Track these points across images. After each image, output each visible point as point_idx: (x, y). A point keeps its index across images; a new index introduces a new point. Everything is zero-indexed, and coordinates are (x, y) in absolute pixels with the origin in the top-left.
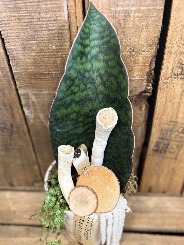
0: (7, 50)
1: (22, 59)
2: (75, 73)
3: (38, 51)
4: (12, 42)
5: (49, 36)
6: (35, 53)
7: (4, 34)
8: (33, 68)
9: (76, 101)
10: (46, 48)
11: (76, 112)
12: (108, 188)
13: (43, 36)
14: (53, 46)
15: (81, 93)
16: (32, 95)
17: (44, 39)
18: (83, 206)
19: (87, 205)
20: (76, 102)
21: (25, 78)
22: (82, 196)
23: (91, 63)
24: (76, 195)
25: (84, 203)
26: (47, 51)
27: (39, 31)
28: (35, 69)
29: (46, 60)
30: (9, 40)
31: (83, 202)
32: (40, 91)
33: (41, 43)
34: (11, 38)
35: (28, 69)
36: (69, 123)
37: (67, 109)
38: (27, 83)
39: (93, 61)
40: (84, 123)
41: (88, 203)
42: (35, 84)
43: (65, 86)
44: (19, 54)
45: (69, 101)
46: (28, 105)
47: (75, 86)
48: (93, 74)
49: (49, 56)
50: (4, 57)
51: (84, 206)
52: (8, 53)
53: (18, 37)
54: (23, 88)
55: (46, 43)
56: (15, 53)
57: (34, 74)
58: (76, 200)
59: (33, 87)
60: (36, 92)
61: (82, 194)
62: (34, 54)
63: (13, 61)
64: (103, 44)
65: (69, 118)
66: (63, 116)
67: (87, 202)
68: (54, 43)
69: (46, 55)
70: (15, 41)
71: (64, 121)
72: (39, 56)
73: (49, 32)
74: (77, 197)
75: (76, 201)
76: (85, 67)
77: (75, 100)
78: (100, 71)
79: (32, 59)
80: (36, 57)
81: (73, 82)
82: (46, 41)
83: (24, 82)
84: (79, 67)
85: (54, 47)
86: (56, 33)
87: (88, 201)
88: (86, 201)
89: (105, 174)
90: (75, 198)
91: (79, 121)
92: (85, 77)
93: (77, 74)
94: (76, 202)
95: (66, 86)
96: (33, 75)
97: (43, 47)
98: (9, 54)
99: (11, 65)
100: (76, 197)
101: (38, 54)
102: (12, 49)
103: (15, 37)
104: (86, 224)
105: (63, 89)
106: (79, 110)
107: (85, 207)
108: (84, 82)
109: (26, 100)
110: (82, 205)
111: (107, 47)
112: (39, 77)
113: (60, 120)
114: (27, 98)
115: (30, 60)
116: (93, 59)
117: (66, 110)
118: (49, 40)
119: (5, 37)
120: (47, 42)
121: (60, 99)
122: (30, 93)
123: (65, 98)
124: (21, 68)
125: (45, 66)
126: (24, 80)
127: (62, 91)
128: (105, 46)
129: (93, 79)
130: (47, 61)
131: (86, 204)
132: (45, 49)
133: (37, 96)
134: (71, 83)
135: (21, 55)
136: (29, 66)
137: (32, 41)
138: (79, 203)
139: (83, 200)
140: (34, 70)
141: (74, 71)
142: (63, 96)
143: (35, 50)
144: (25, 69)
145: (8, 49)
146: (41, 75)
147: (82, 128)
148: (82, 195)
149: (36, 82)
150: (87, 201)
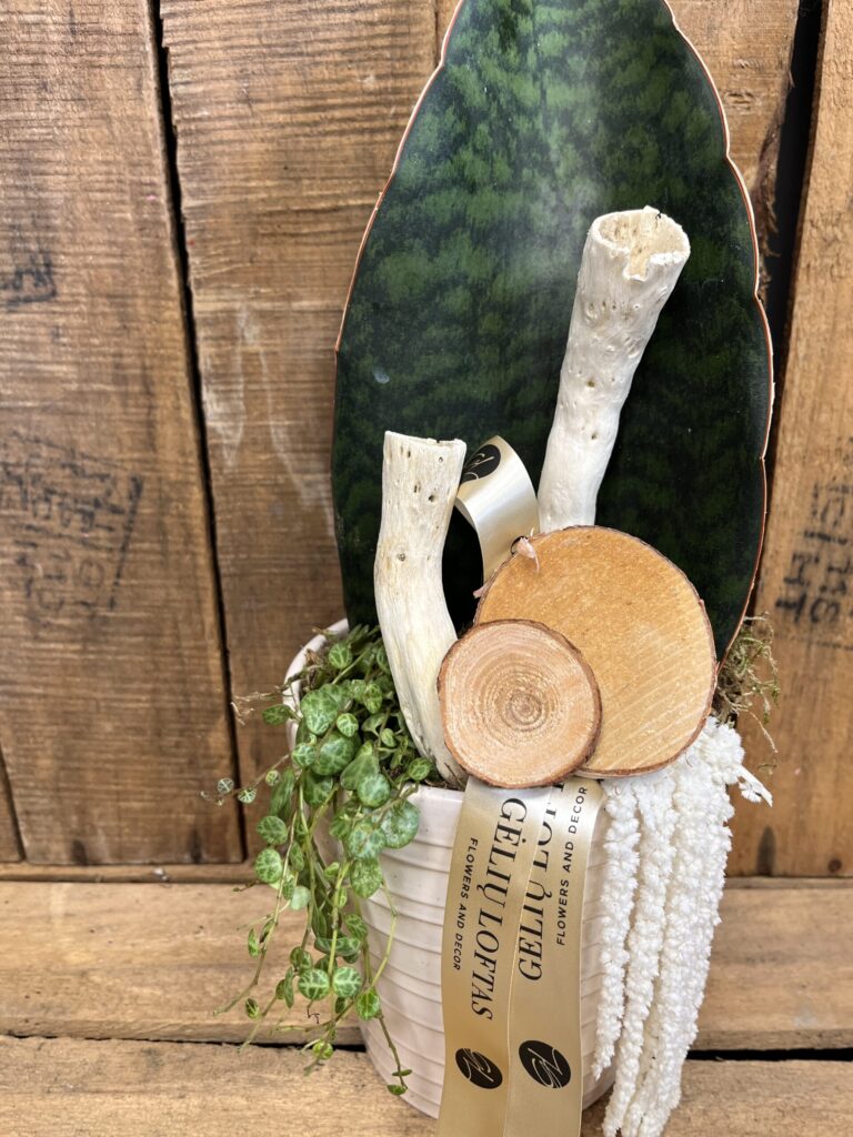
0: (175, 103)
1: (230, 142)
2: (477, 88)
3: (302, 103)
4: (201, 63)
5: (355, 34)
6: (289, 111)
7: (175, 30)
8: (269, 183)
9: (477, 226)
10: (335, 87)
11: (470, 281)
12: (650, 634)
13: (328, 35)
14: (365, 77)
15: (494, 197)
16: (247, 321)
17: (332, 46)
18: (520, 727)
19: (542, 718)
20: (472, 231)
21: (231, 233)
22: (511, 668)
23: (538, 83)
24: (478, 665)
25: (525, 709)
26: (339, 101)
27: (317, 11)
28: (279, 187)
29: (329, 141)
30: (189, 57)
31: (518, 704)
32: (289, 298)
33: (317, 64)
34: (199, 45)
35: (249, 191)
36: (434, 333)
37: (433, 251)
38: (234, 258)
39: (546, 80)
40: (503, 349)
41: (547, 709)
42: (271, 262)
43: (435, 127)
44: (220, 118)
45: (448, 217)
46: (223, 375)
47: (476, 151)
48: (548, 128)
49: (345, 126)
50: (155, 138)
51: (526, 727)
52: (175, 117)
53: (227, 43)
54: (216, 284)
55: (337, 64)
56: (206, 113)
57: (271, 214)
58: (483, 693)
59: (257, 281)
60: (267, 305)
61: (512, 656)
62: (281, 118)
63: (189, 155)
64: (585, 20)
65: (437, 305)
66: (411, 289)
67: (539, 703)
68: (372, 63)
69: (332, 121)
70: (214, 62)
71: (415, 324)
72: (303, 124)
73: (360, 16)
74: (484, 673)
75: (481, 700)
76: (514, 87)
77: (471, 221)
78: (576, 120)
79: (271, 140)
80: (288, 130)
81: (468, 125)
82: (338, 57)
83: (226, 254)
84: (495, 73)
85: (370, 83)
86: (382, 22)
87: (548, 697)
88: (537, 694)
89: (623, 566)
90: (477, 684)
91: (480, 332)
92: (515, 133)
93: (484, 97)
94: (481, 706)
95: (439, 131)
96: (266, 219)
97: (323, 81)
98: (178, 121)
99: (180, 170)
100: (481, 677)
101: (301, 117)
102: (193, 95)
103: (217, 44)
104: (536, 853)
105: (426, 146)
106: (484, 276)
107: (529, 730)
108: (508, 150)
109: (219, 346)
110: (517, 721)
111: (601, 27)
112: (291, 229)
113: (399, 315)
114: (224, 338)
115: (263, 147)
116: (548, 72)
117: (431, 260)
118: (352, 51)
119: (175, 44)
120: (345, 58)
121: (409, 189)
122: (240, 311)
123: (430, 192)
124: (219, 184)
125: (324, 175)
126: (225, 243)
127: (423, 151)
128: (594, 27)
129: (544, 149)
130: (334, 149)
131: (536, 713)
132: (334, 94)
133: (271, 327)
134: (460, 127)
135: (229, 123)
136: (254, 175)
137: (282, 56)
138: (499, 712)
139: (521, 693)
140: (275, 194)
141: (474, 75)
142: (421, 176)
143: (288, 98)
144: (234, 191)
145: (180, 99)
146: (302, 218)
147: (491, 374)
148: (514, 664)
149: (275, 257)
150: (544, 696)
